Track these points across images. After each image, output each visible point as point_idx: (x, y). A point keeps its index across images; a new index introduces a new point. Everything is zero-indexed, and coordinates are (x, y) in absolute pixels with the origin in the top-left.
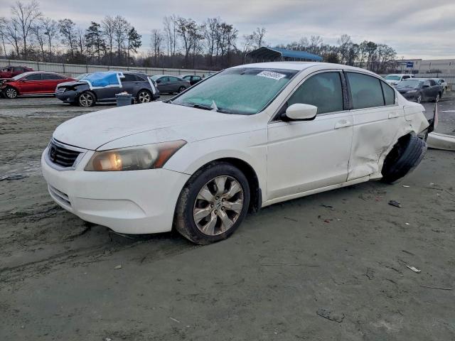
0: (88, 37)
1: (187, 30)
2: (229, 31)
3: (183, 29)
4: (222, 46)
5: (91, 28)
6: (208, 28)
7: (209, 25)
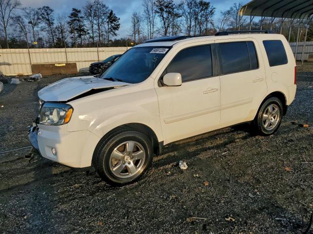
0: (70, 23)
1: (165, 10)
2: (207, 8)
3: (162, 10)
4: (200, 23)
5: (72, 14)
6: (186, 7)
7: (186, 4)
